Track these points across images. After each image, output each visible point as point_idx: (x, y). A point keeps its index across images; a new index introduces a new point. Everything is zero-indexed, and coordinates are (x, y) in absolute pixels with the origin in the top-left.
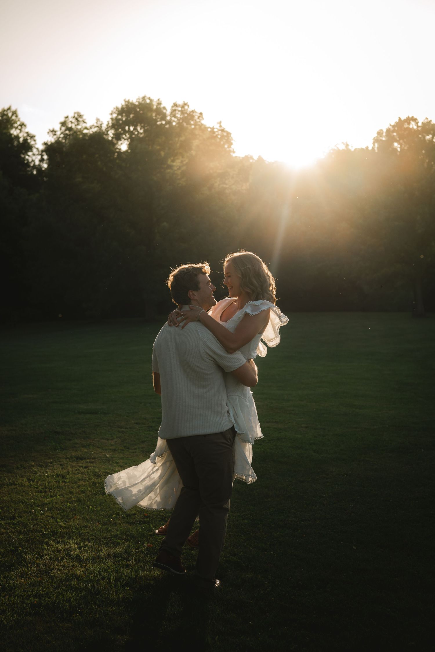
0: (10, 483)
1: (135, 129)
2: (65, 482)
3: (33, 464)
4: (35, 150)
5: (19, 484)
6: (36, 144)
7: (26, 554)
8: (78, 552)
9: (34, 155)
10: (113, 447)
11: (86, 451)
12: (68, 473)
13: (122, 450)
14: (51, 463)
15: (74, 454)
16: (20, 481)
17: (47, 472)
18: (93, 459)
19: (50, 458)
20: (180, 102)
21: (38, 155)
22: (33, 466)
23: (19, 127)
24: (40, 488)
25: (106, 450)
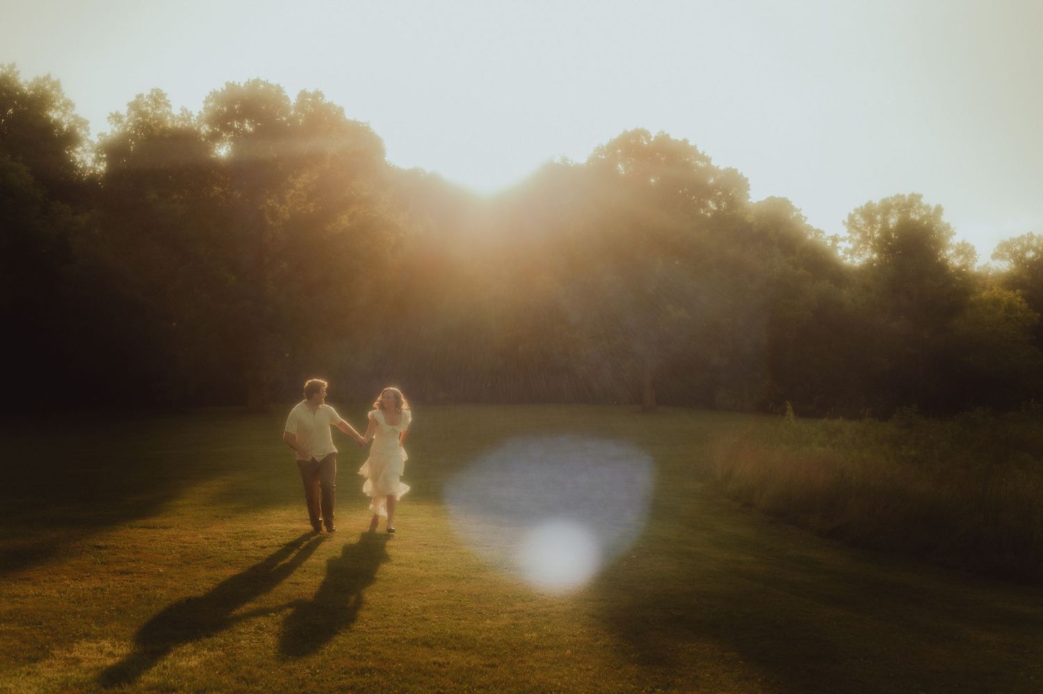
0: (35, 594)
1: (242, 126)
2: (104, 594)
3: (65, 577)
4: (86, 144)
5: (46, 596)
6: (89, 134)
7: (53, 649)
8: (111, 649)
9: (85, 151)
10: (170, 563)
11: (134, 565)
12: (109, 586)
13: (181, 565)
14: (88, 576)
15: (118, 568)
16: (48, 592)
17: (82, 586)
18: (142, 573)
19: (86, 572)
20: (311, 90)
21: (91, 151)
22: (66, 580)
23: (63, 108)
24: (73, 599)
25: (160, 565)
